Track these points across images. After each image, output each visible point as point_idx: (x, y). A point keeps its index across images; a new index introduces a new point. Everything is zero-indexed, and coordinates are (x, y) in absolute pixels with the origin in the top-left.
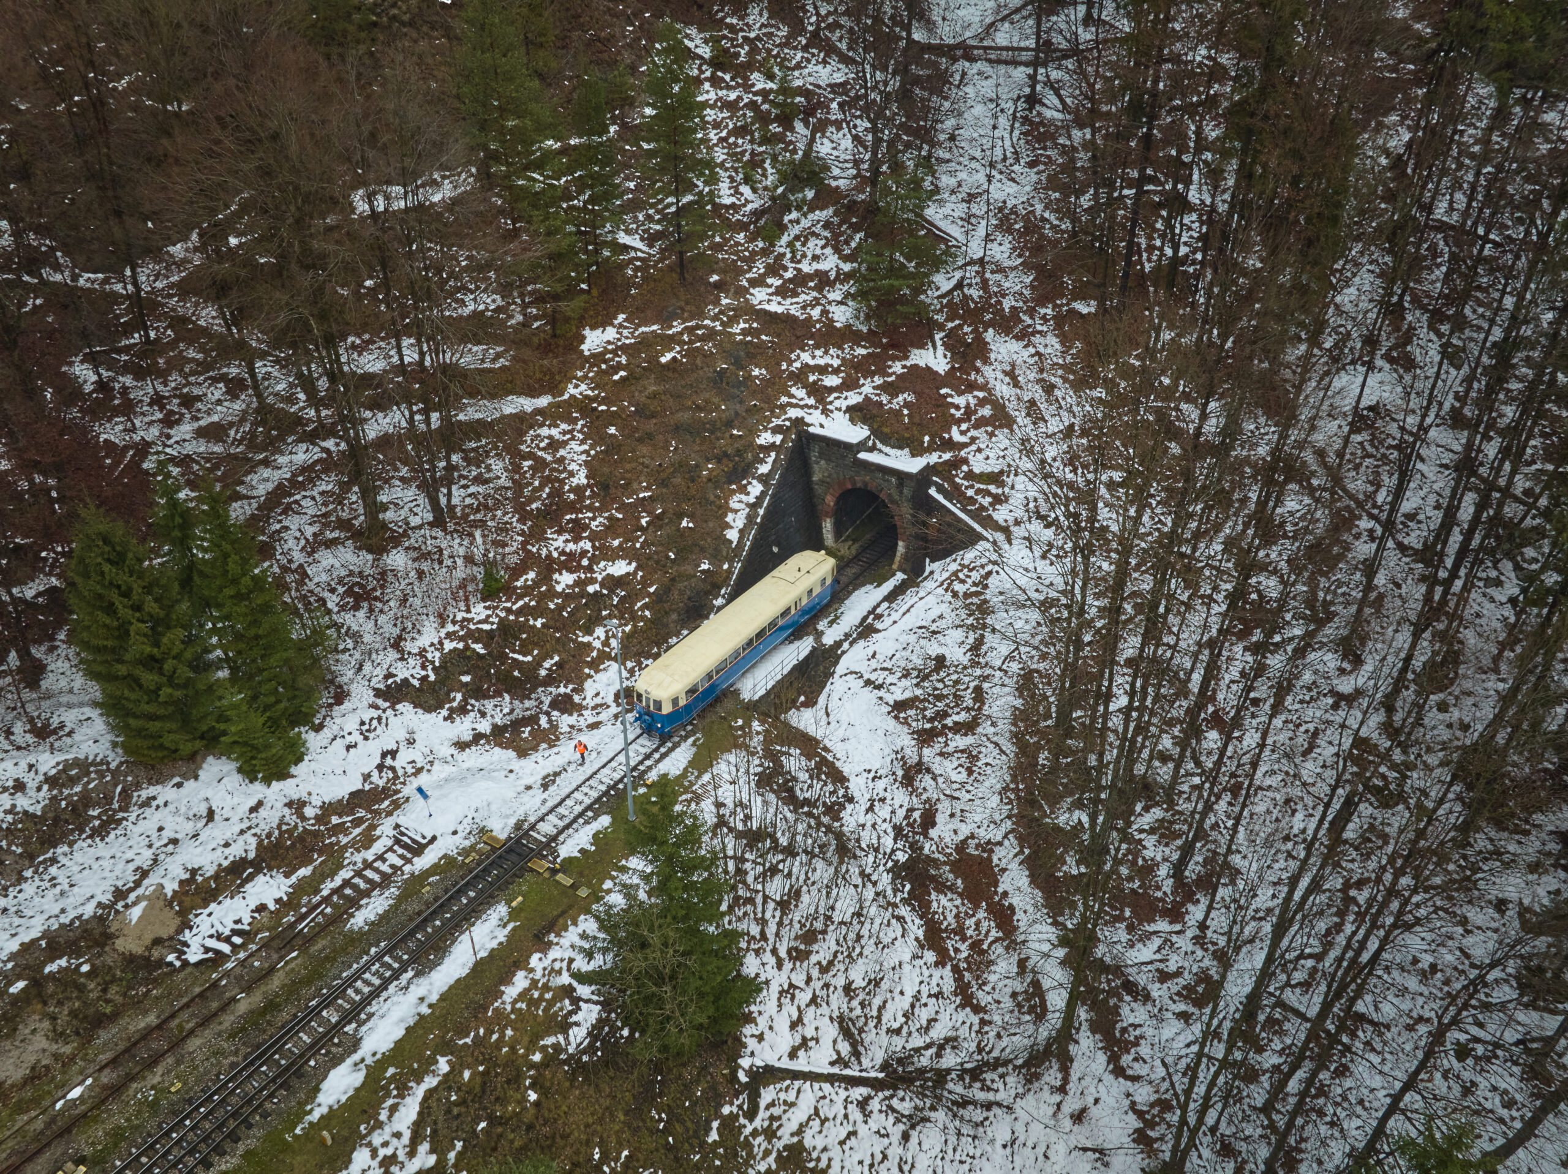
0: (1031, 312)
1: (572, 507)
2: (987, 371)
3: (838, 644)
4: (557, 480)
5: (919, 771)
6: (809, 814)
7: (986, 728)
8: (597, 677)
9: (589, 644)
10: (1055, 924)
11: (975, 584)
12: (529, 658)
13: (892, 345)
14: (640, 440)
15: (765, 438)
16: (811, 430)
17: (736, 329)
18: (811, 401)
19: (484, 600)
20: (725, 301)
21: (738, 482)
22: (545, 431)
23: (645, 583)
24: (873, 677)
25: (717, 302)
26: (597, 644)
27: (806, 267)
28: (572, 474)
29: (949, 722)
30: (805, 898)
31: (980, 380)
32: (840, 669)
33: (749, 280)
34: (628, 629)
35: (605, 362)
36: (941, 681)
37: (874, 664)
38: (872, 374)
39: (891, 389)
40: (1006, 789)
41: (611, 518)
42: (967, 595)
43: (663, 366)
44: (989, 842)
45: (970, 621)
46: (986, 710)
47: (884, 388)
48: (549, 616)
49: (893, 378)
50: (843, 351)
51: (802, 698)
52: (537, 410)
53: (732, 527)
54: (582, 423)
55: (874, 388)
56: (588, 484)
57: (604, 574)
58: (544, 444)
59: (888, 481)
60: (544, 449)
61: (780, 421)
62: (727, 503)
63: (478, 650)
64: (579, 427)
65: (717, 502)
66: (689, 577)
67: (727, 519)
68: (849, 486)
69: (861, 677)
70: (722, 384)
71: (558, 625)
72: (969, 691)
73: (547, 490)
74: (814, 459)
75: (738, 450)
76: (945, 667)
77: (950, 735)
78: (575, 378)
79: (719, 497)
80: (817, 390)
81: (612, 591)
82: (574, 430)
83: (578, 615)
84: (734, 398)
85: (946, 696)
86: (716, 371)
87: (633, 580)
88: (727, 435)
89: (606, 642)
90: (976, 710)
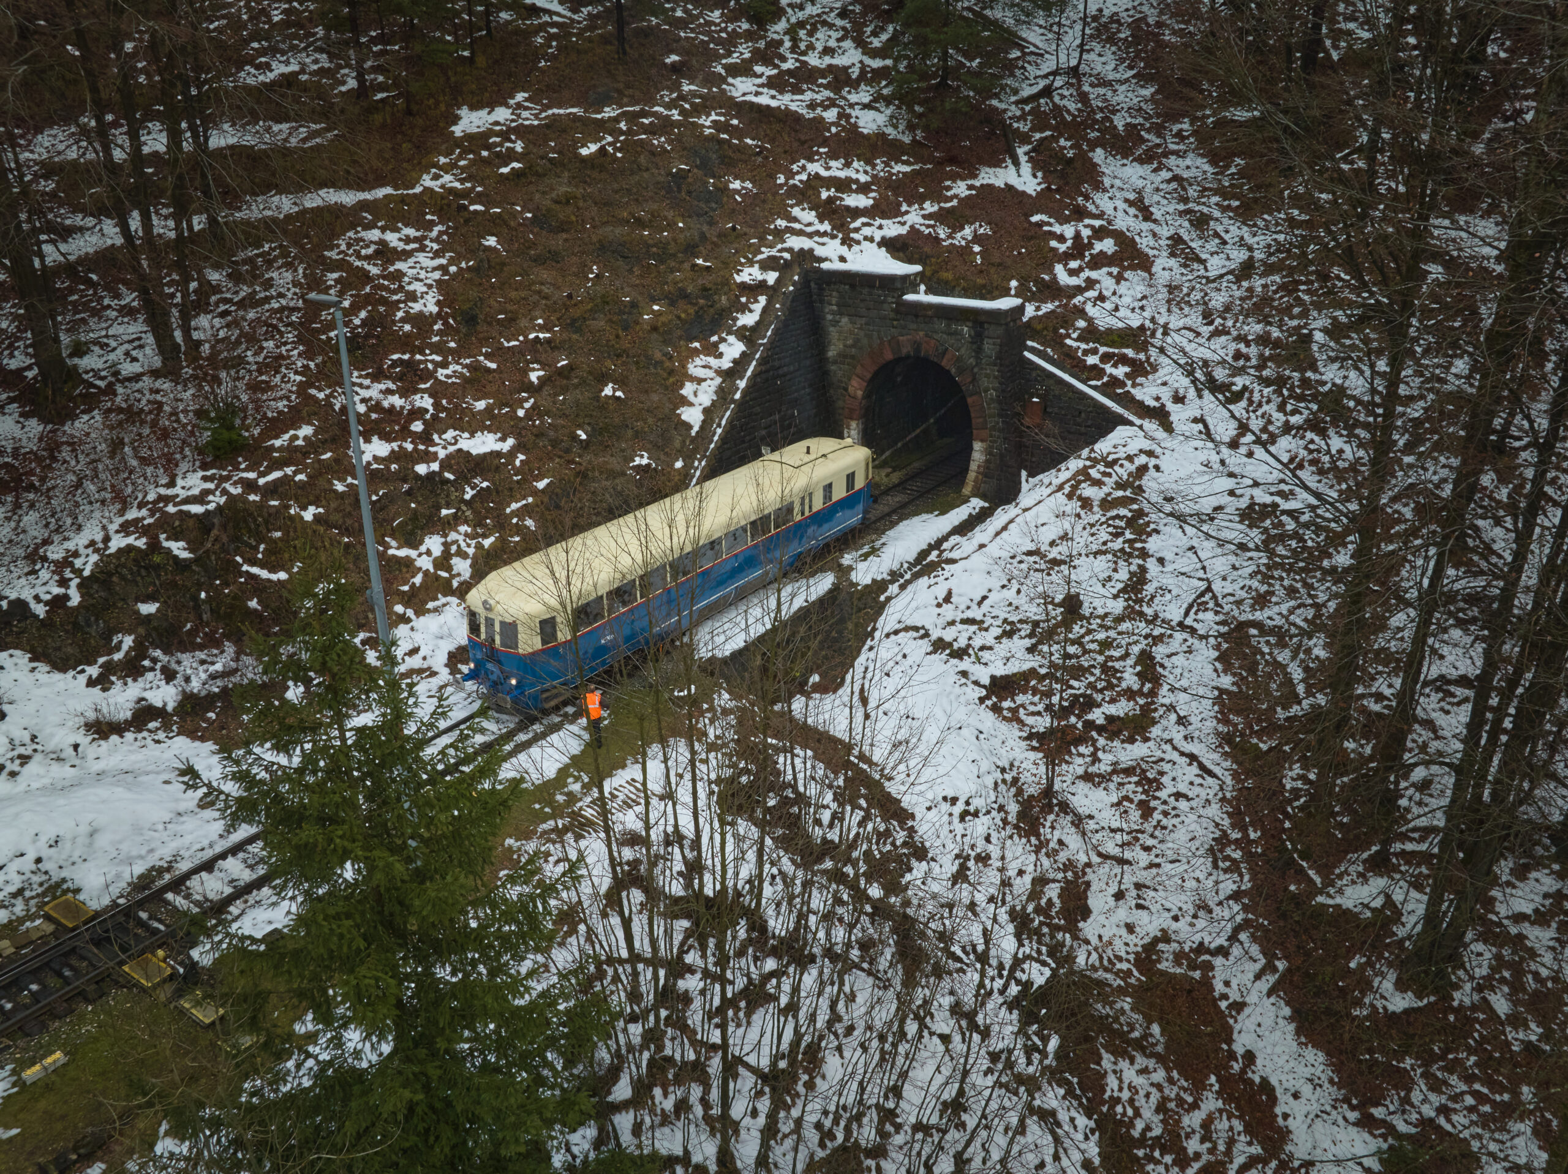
0: (1158, 130)
1: (405, 343)
2: (1103, 202)
3: (879, 586)
4: (384, 301)
5: (1048, 808)
6: (837, 876)
7: (1166, 728)
8: (420, 622)
9: (408, 562)
10: (1367, 1123)
11: (1120, 486)
12: (283, 576)
13: (952, 160)
14: (539, 261)
15: (749, 274)
16: (825, 266)
17: (706, 121)
18: (826, 227)
19: (204, 467)
20: (686, 88)
21: (703, 338)
22: (374, 235)
23: (529, 473)
24: (948, 635)
25: (677, 87)
26: (425, 563)
27: (813, 60)
28: (412, 297)
29: (1097, 716)
30: (833, 1066)
31: (1091, 207)
32: (888, 621)
33: (725, 66)
34: (487, 543)
35: (488, 147)
36: (1078, 642)
38: (921, 200)
39: (953, 219)
40: (1222, 841)
41: (475, 368)
42: (1106, 504)
43: (584, 160)
44: (1201, 948)
45: (1118, 544)
46: (1165, 697)
47: (940, 217)
48: (333, 505)
49: (955, 202)
50: (874, 166)
51: (816, 678)
52: (363, 205)
53: (691, 404)
54: (440, 228)
55: (924, 217)
56: (439, 314)
57: (451, 449)
58: (370, 251)
59: (956, 333)
60: (367, 258)
61: (774, 252)
62: (684, 367)
63: (176, 552)
64: (434, 234)
65: (667, 364)
66: (613, 474)
67: (683, 392)
68: (889, 356)
69: (926, 635)
70: (679, 191)
71: (349, 522)
72: (1130, 661)
73: (363, 314)
74: (829, 317)
75: (705, 289)
76: (1082, 618)
77: (1101, 742)
78: (436, 165)
79: (671, 358)
80: (834, 212)
81: (464, 478)
82: (425, 238)
83: (393, 509)
84: (699, 215)
85: (1088, 670)
86: (670, 174)
87: (506, 465)
88: (687, 266)
89: (443, 562)
90: (1146, 696)
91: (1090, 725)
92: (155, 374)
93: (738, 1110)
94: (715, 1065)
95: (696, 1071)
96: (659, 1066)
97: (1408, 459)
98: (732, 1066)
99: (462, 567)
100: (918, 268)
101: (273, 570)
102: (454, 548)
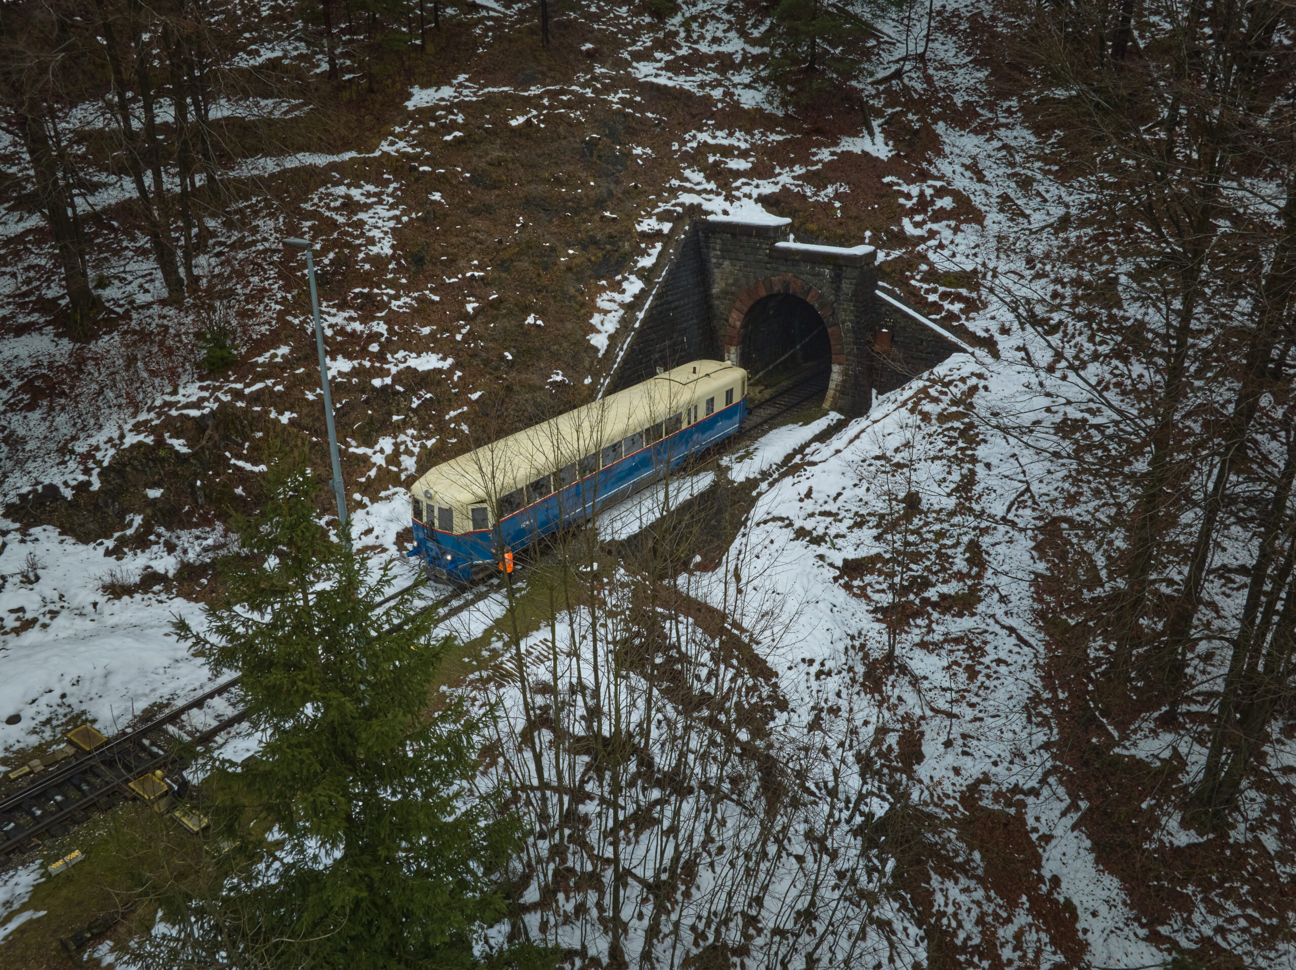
0: (991, 107)
1: (366, 279)
2: (944, 167)
3: (752, 483)
4: (349, 245)
5: (891, 670)
6: (712, 722)
7: (990, 605)
8: (375, 508)
9: (365, 459)
10: (1154, 938)
11: (954, 402)
12: (263, 468)
13: (818, 131)
14: (476, 212)
15: (648, 225)
16: (711, 218)
17: (614, 98)
18: (712, 186)
19: (201, 378)
20: (598, 70)
21: (609, 277)
22: (341, 190)
23: (465, 387)
24: (809, 525)
25: (590, 69)
26: (379, 459)
27: (703, 48)
28: (372, 241)
29: (932, 594)
30: (705, 878)
31: (933, 171)
32: (759, 512)
33: (630, 53)
34: (430, 443)
35: (435, 119)
36: (917, 532)
37: (809, 505)
38: (791, 164)
39: (818, 179)
40: (1036, 699)
41: (422, 300)
42: (943, 418)
43: (513, 130)
44: (1016, 789)
45: (952, 451)
46: (989, 579)
47: (807, 178)
48: (305, 411)
49: (820, 166)
50: (753, 136)
51: (698, 558)
52: (333, 166)
53: (599, 332)
54: (395, 185)
55: (794, 178)
56: (393, 256)
57: (402, 366)
58: (338, 203)
59: (819, 274)
60: (335, 209)
61: (668, 207)
62: (593, 300)
63: (178, 448)
64: (390, 190)
65: (580, 298)
66: (533, 388)
67: (592, 321)
68: (763, 293)
69: (791, 524)
70: (592, 154)
71: (317, 425)
72: (960, 549)
73: (331, 255)
74: (714, 260)
75: (611, 237)
76: (921, 512)
77: (935, 615)
78: (392, 134)
79: (582, 293)
80: (719, 173)
81: (411, 390)
82: (382, 193)
83: (353, 415)
84: (607, 176)
85: (925, 555)
86: (584, 141)
87: (446, 380)
88: (597, 217)
89: (394, 459)
90: (974, 578)
91: (926, 601)
92: (163, 303)
93: (626, 913)
94: (608, 875)
95: (593, 880)
96: (563, 875)
97: (1197, 383)
98: (622, 877)
99: (409, 463)
100: (788, 220)
101: (255, 464)
102: (402, 448)
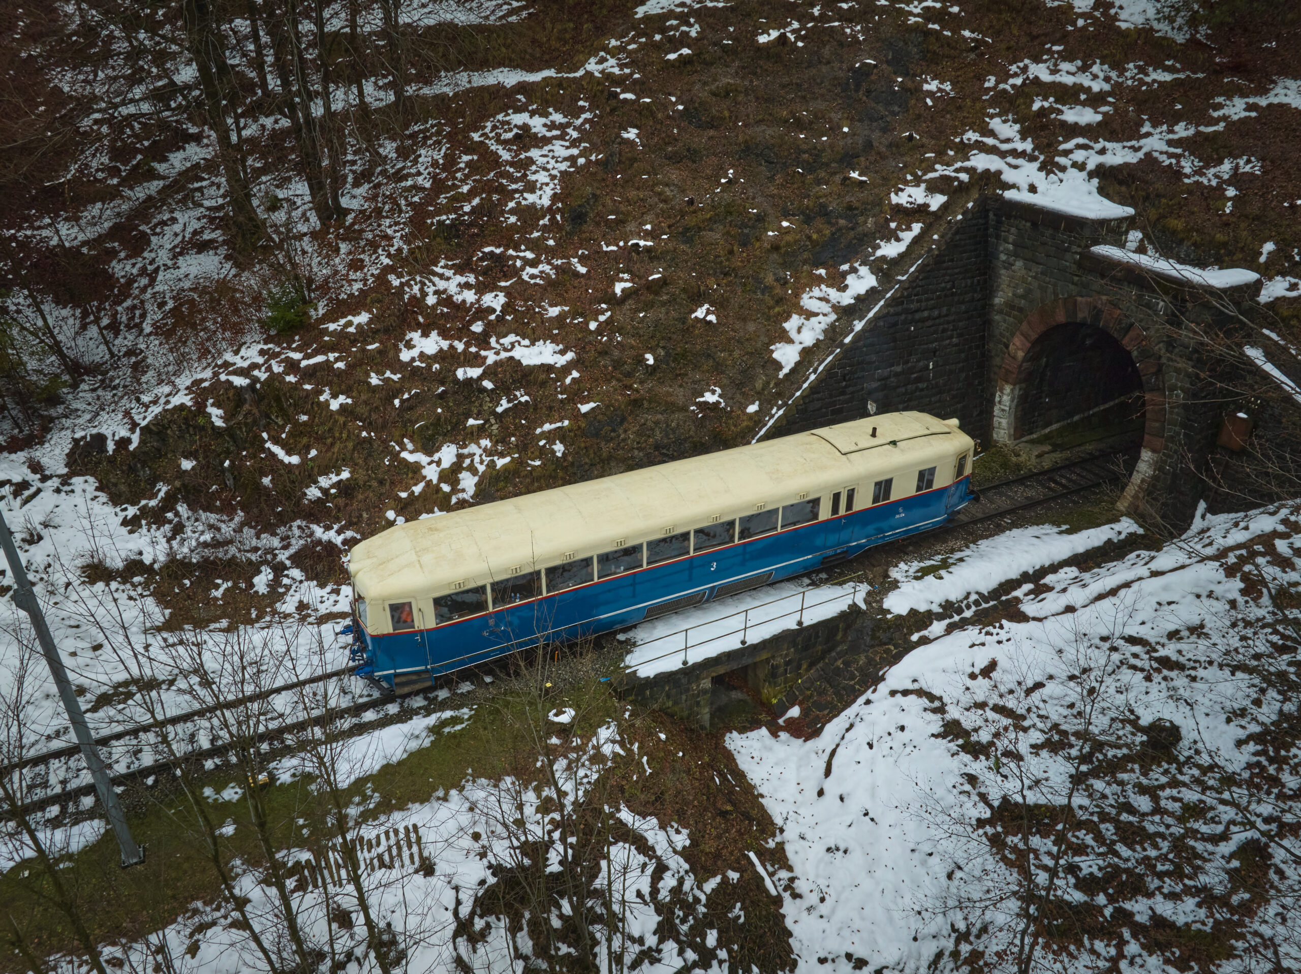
1: (507, 238)
4: (502, 190)
9: (416, 468)
12: (295, 459)
13: (1236, 69)
14: (675, 159)
15: (910, 195)
16: (1009, 194)
18: (1028, 146)
19: (266, 340)
21: (832, 264)
22: (519, 119)
23: (577, 394)
24: (969, 720)
26: (431, 473)
32: (904, 672)
34: (501, 462)
35: (663, 30)
37: (981, 689)
38: (1174, 119)
39: (1210, 148)
41: (565, 271)
43: (759, 48)
47: (1188, 145)
48: (364, 397)
49: (1221, 127)
50: (1122, 72)
51: (795, 712)
52: (522, 87)
53: (790, 341)
54: (587, 115)
55: (1170, 143)
56: (550, 208)
57: (504, 355)
58: (509, 135)
60: (505, 143)
61: (949, 172)
62: (797, 295)
63: (214, 419)
64: (578, 122)
65: (778, 291)
66: (672, 408)
67: (786, 325)
68: (1061, 317)
69: (941, 710)
70: (857, 91)
71: (374, 416)
72: (1226, 848)
73: (476, 201)
74: (1003, 257)
75: (850, 208)
76: (1172, 759)
77: (1133, 948)
78: (605, 49)
79: (785, 283)
80: (1044, 127)
81: (504, 389)
82: (568, 125)
83: (420, 410)
84: (872, 120)
85: (1152, 838)
86: (852, 69)
87: (556, 380)
88: (838, 178)
89: (451, 475)
90: (1232, 910)
91: (1124, 917)
99: (468, 482)
100: (1130, 211)
101: (289, 453)
102: (467, 462)
